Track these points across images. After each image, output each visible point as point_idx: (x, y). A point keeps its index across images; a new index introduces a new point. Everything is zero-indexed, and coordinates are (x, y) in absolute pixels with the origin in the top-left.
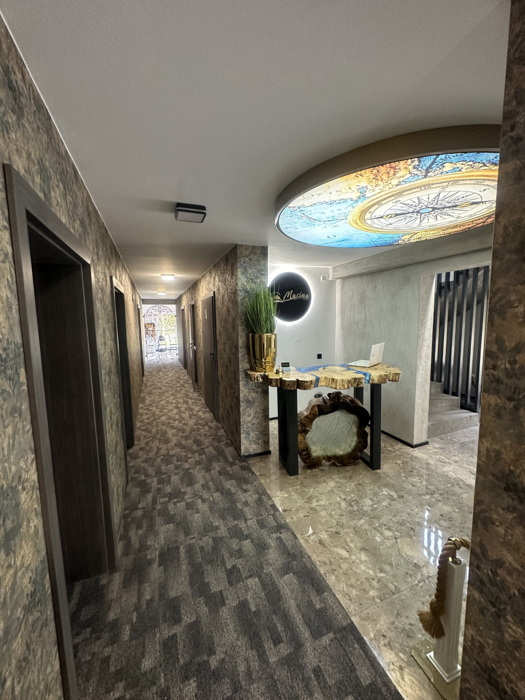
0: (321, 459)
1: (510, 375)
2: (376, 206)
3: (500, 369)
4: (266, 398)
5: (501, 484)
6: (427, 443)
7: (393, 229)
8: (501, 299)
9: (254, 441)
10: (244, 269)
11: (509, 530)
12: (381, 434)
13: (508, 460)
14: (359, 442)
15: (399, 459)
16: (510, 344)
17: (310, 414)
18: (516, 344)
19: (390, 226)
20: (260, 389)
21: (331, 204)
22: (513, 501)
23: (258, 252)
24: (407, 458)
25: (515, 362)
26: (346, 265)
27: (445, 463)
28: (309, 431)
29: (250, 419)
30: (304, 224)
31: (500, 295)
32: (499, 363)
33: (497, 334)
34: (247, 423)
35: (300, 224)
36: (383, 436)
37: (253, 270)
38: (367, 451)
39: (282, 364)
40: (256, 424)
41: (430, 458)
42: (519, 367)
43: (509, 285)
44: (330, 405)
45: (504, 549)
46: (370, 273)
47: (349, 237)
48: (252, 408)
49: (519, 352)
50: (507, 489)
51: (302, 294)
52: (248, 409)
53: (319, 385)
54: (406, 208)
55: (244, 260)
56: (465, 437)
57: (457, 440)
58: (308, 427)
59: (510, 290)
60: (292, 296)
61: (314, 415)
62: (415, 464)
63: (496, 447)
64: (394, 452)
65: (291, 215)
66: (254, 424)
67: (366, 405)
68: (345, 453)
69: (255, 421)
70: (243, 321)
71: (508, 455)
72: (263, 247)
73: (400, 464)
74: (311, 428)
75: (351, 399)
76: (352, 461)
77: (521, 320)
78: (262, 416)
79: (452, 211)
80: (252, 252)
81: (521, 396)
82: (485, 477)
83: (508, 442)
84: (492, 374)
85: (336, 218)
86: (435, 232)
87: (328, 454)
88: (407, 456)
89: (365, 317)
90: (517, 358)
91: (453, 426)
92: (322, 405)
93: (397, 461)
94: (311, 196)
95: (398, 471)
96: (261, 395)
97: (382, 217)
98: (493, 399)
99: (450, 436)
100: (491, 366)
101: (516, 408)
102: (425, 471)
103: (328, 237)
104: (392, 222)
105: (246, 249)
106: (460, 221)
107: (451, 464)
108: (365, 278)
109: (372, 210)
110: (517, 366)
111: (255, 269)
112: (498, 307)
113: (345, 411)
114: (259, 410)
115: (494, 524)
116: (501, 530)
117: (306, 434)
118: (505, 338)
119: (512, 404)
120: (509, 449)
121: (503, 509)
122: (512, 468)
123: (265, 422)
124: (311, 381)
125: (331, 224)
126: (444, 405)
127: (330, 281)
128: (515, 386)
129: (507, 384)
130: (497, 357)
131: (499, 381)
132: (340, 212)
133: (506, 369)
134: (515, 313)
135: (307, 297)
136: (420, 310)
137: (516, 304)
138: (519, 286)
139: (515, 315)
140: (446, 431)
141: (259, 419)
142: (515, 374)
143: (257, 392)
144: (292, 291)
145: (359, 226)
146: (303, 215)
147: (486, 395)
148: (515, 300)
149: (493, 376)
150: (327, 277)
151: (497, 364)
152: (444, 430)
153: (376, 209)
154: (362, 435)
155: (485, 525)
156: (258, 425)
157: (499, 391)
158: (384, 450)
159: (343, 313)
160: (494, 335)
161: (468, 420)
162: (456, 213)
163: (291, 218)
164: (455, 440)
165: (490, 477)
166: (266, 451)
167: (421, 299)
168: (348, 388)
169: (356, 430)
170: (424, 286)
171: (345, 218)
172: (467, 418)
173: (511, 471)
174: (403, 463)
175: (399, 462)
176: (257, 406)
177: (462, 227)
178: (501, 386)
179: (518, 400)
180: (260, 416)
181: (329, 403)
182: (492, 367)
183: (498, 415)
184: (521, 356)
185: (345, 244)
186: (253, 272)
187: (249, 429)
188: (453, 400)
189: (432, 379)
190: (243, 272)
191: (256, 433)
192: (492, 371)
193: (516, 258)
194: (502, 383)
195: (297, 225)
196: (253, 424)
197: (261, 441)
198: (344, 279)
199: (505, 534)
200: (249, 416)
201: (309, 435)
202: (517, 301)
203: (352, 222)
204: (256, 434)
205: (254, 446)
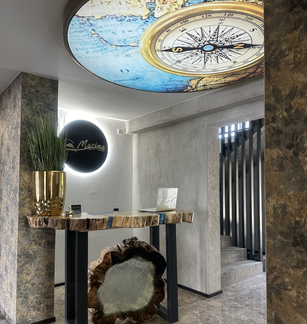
0: (115, 316)
1: (287, 122)
2: (165, 33)
3: (279, 119)
4: (51, 252)
5: (289, 241)
6: (220, 292)
7: (181, 68)
8: (274, 51)
9: (34, 307)
10: (29, 100)
11: (300, 290)
12: (178, 288)
13: (294, 212)
14: (156, 293)
15: (196, 310)
16: (285, 92)
17: (103, 262)
18: (290, 91)
19: (178, 64)
20: (44, 241)
21: (121, 20)
22: (301, 255)
23: (47, 84)
24: (203, 308)
25: (291, 107)
26: (141, 118)
27: (238, 308)
28: (101, 284)
29: (29, 278)
30: (95, 46)
31: (273, 48)
32: (277, 114)
33: (273, 86)
34: (26, 283)
35: (90, 46)
36: (180, 290)
37: (40, 103)
38: (164, 303)
39: (72, 206)
40: (37, 284)
41: (224, 305)
42: (295, 112)
43: (280, 36)
44: (125, 252)
45: (298, 315)
46: (164, 127)
47: (142, 74)
48: (33, 264)
49: (294, 97)
50: (295, 244)
51: (97, 145)
52: (28, 265)
53: (112, 226)
54: (191, 41)
55: (30, 90)
56: (253, 284)
57: (247, 288)
58: (100, 279)
59: (281, 41)
60: (86, 146)
61: (107, 264)
62: (211, 312)
63: (282, 202)
64: (192, 303)
65: (80, 30)
66: (35, 284)
67: (163, 250)
68: (141, 307)
69: (37, 281)
70: (25, 158)
71: (293, 207)
72: (52, 80)
73: (197, 314)
74: (104, 279)
75: (146, 245)
76: (149, 316)
77: (292, 66)
78: (46, 274)
79: (230, 53)
80: (40, 83)
81: (298, 141)
82: (275, 239)
83: (292, 192)
84: (272, 126)
85: (128, 44)
86: (217, 79)
87: (123, 311)
88: (204, 306)
89: (160, 169)
90: (292, 104)
91: (242, 275)
92: (117, 252)
93: (194, 312)
94: (100, 4)
95: (196, 321)
96: (45, 247)
97: (170, 50)
98: (275, 153)
99: (240, 285)
100: (270, 120)
101: (296, 154)
102: (221, 318)
103: (121, 71)
104: (181, 59)
105: (32, 79)
106: (237, 67)
107: (243, 308)
108: (160, 132)
109: (161, 38)
110: (293, 111)
111: (42, 102)
112: (272, 60)
113: (141, 258)
114: (41, 266)
115: (286, 289)
116: (293, 293)
117: (98, 287)
118: (281, 87)
119: (291, 151)
120: (293, 200)
121: (293, 268)
122: (297, 219)
123: (50, 281)
124: (104, 219)
125: (124, 51)
126: (233, 256)
127: (127, 135)
128: (293, 132)
129: (286, 133)
130: (276, 108)
131: (279, 132)
132: (131, 35)
133: (284, 118)
134: (287, 61)
135: (103, 148)
136: (208, 159)
137: (287, 53)
138: (288, 35)
139: (288, 63)
140: (236, 280)
141: (40, 277)
142: (292, 120)
143: (40, 245)
144: (87, 141)
145: (150, 59)
146: (93, 32)
147: (268, 150)
148: (286, 49)
149: (274, 128)
150: (123, 131)
151: (275, 116)
152: (235, 280)
153: (166, 37)
154: (158, 284)
155: (278, 293)
156: (40, 285)
157: (280, 142)
158: (181, 302)
159: (139, 167)
160: (271, 88)
161: (254, 268)
162: (232, 55)
163: (80, 35)
164: (245, 287)
165: (279, 237)
166: (50, 317)
167: (208, 149)
168: (143, 226)
169: (152, 279)
170: (211, 137)
171: (136, 44)
172: (253, 266)
173: (297, 223)
174: (200, 313)
175: (196, 312)
176: (39, 262)
177: (239, 76)
178: (281, 136)
179: (296, 145)
180: (43, 273)
181: (123, 250)
182: (272, 121)
183: (281, 167)
184: (295, 101)
185: (139, 84)
186: (40, 105)
187: (28, 291)
188: (240, 251)
189: (222, 233)
190: (28, 103)
191: (37, 295)
192: (272, 124)
193: (283, 10)
194: (282, 134)
195: (88, 47)
196: (33, 285)
197: (42, 305)
198: (140, 132)
199: (297, 296)
200: (28, 274)
201: (101, 290)
202: (287, 50)
203: (143, 51)
204: (36, 297)
205: (34, 313)
